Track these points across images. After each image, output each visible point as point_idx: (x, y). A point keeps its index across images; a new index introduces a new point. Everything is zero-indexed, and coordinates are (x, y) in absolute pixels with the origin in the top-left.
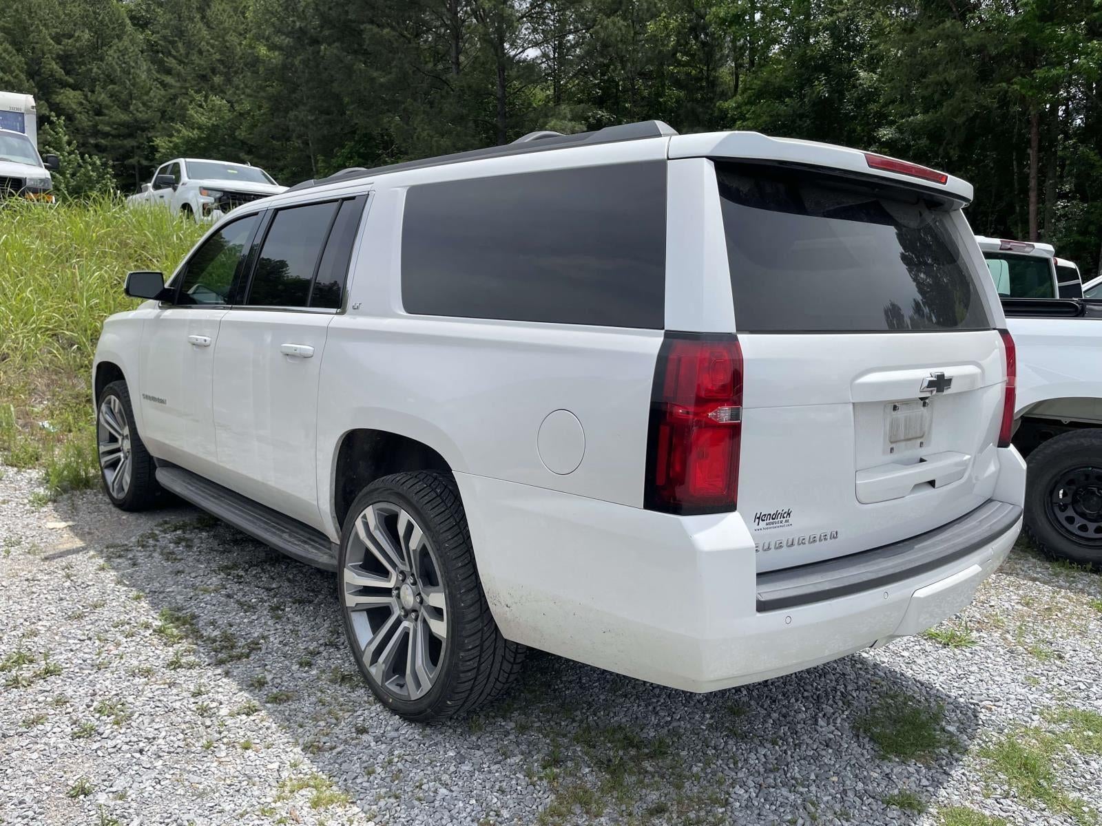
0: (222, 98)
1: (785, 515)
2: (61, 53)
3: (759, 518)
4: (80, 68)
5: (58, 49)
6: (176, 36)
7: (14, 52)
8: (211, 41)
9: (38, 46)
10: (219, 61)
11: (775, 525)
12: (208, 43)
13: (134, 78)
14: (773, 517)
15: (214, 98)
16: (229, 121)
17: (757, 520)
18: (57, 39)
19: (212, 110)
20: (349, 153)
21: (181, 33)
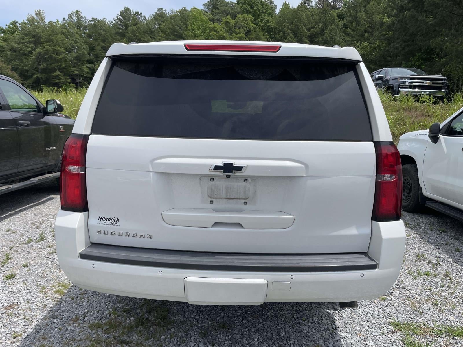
0: (367, 43)
1: (116, 220)
2: (310, 35)
3: (101, 219)
4: (316, 40)
5: (308, 33)
6: (354, 20)
7: (293, 37)
8: (366, 19)
9: (301, 34)
10: (369, 27)
11: (109, 224)
12: (364, 20)
13: (334, 40)
14: (109, 220)
15: (364, 43)
16: (369, 52)
17: (100, 219)
18: (309, 30)
19: (363, 48)
20: (417, 59)
21: (356, 17)
